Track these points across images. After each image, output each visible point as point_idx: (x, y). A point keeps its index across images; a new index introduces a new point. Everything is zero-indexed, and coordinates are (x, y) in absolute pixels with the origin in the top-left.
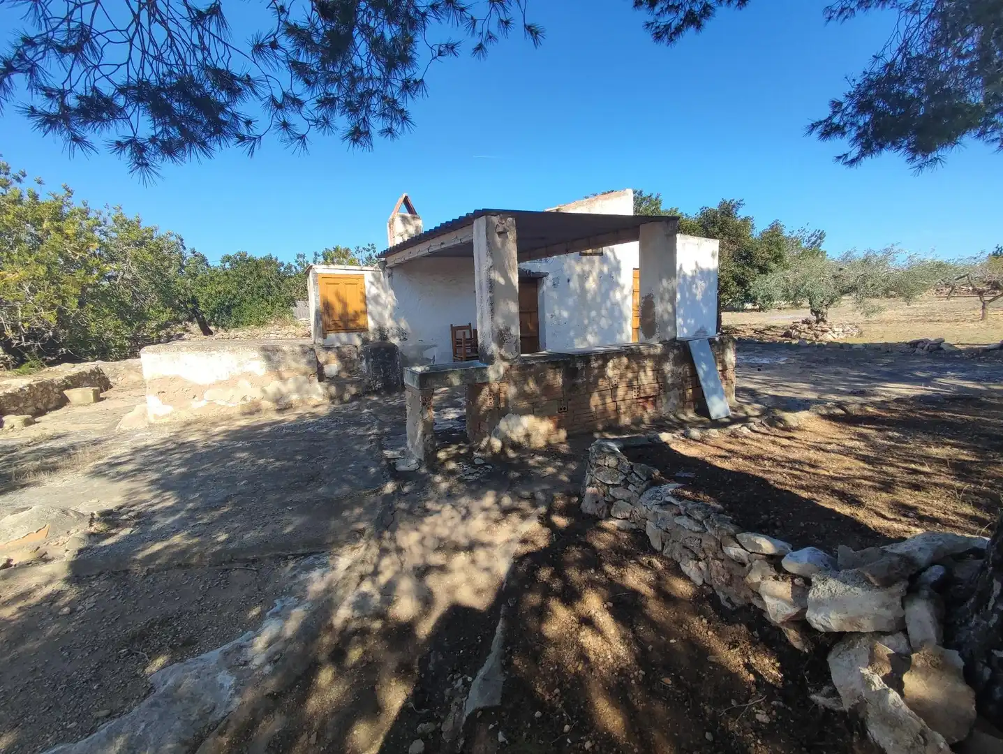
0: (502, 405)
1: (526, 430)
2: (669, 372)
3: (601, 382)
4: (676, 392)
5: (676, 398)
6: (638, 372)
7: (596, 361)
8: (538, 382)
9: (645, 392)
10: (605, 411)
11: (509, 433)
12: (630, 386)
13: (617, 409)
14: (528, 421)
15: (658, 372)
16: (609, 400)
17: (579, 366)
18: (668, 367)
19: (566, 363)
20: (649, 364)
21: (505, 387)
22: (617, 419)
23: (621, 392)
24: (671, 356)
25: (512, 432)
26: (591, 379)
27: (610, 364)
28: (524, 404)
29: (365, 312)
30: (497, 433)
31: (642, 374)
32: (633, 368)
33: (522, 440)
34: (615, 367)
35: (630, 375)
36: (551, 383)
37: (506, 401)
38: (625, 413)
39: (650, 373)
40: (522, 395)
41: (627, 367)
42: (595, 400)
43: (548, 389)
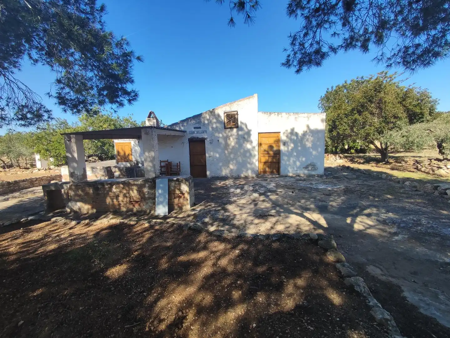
0: (70, 198)
1: (79, 207)
2: (146, 192)
3: (110, 193)
4: (151, 200)
5: (151, 203)
6: (129, 191)
7: (107, 185)
8: (82, 191)
9: (133, 199)
10: (113, 205)
11: (72, 207)
12: (125, 196)
13: (119, 205)
14: (79, 204)
15: (140, 191)
16: (115, 200)
17: (100, 187)
18: (146, 190)
19: (94, 186)
20: (135, 188)
21: (70, 192)
22: (120, 208)
23: (121, 198)
24: (147, 185)
25: (73, 207)
26: (106, 192)
27: (114, 187)
28: (77, 198)
29: (132, 155)
30: (68, 207)
31: (131, 192)
32: (126, 189)
33: (78, 210)
34: (116, 188)
35: (125, 192)
36: (88, 192)
37: (71, 196)
38: (123, 206)
39: (135, 192)
40: (76, 195)
41: (123, 188)
42: (108, 200)
43: (87, 194)
